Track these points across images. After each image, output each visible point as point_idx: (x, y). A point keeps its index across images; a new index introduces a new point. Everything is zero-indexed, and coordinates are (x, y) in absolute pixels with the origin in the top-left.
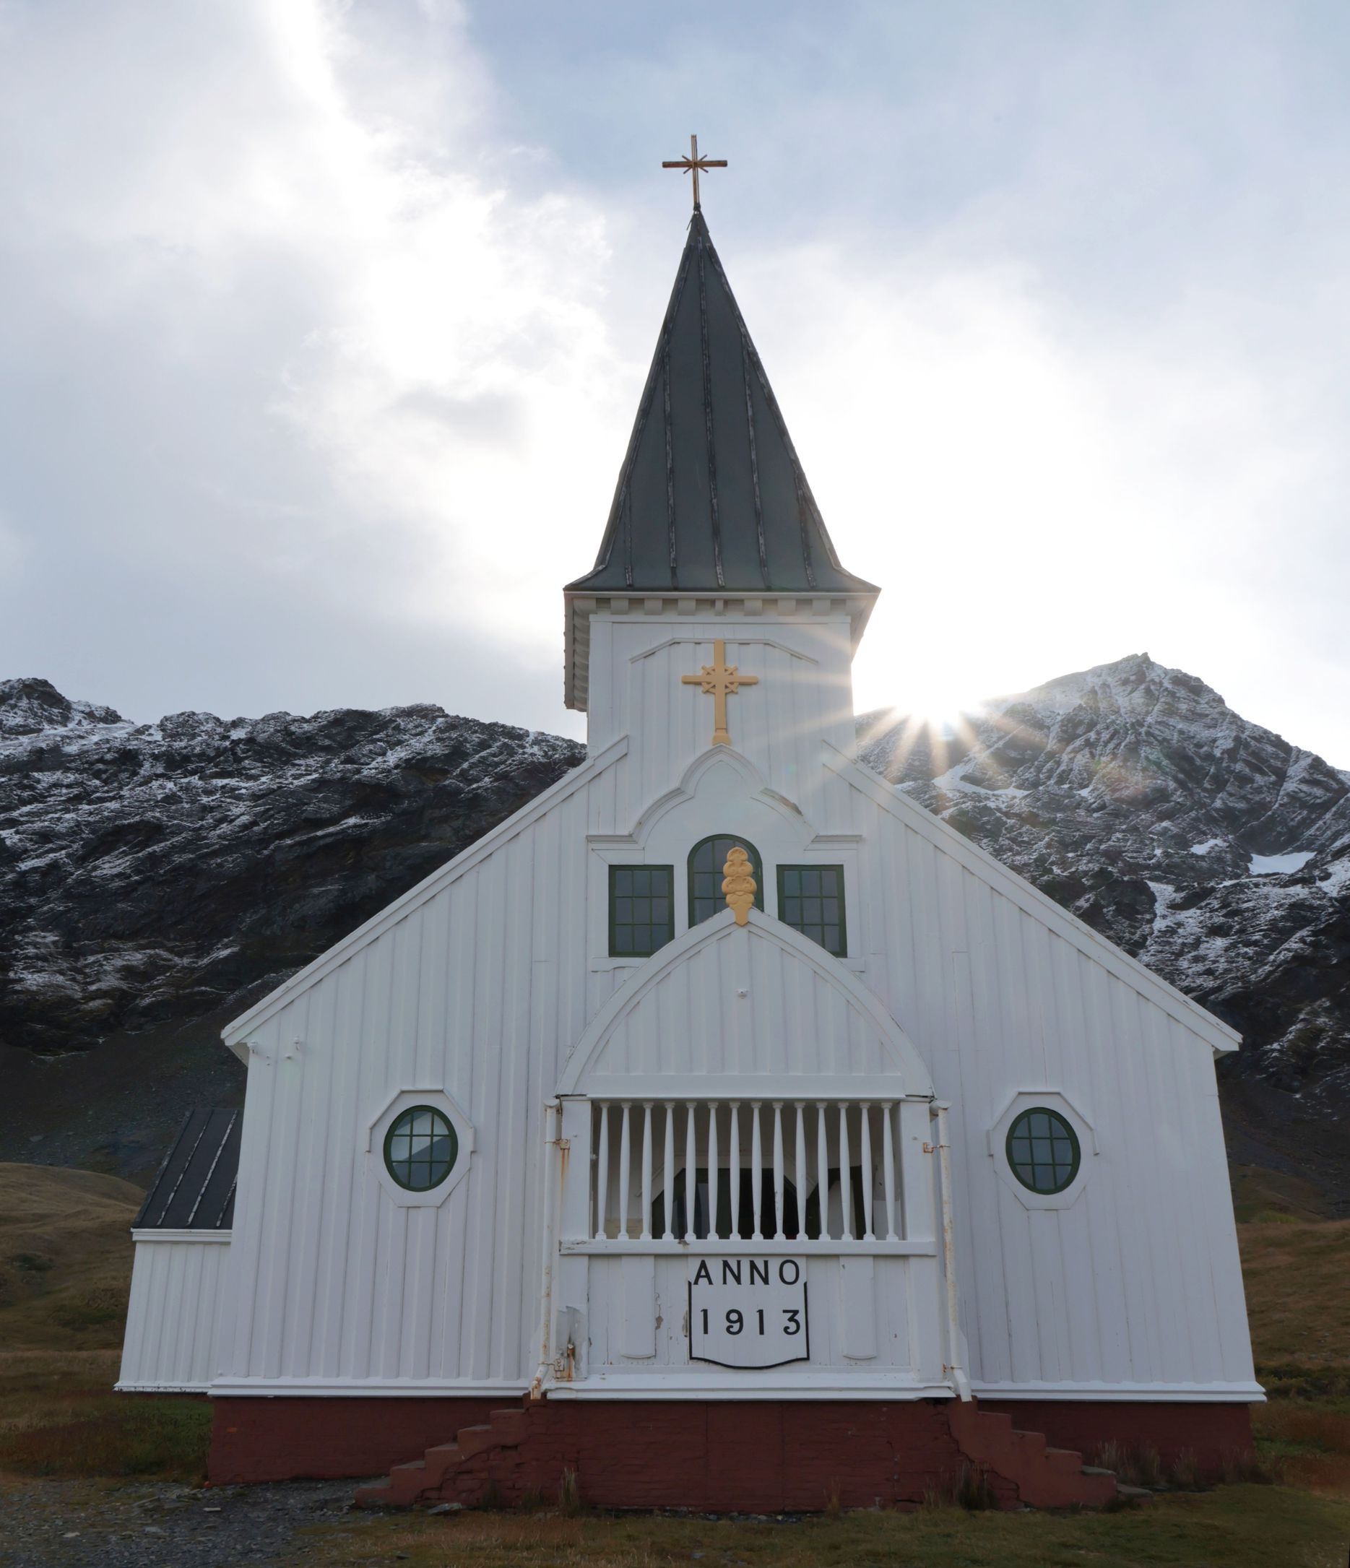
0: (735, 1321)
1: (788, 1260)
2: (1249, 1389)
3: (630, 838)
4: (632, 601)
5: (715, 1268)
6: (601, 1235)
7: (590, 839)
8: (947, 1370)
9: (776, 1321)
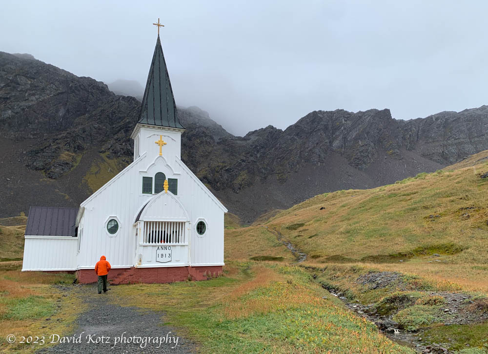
0: (162, 255)
1: (170, 246)
2: (223, 264)
3: (146, 172)
4: (148, 126)
5: (160, 248)
6: (145, 243)
7: (140, 172)
8: (188, 262)
9: (167, 255)
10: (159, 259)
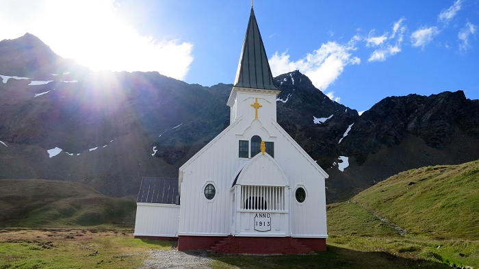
0: (261, 223)
1: (268, 214)
3: (242, 136)
4: (243, 89)
5: (258, 215)
6: (242, 209)
7: (236, 135)
9: (266, 224)
10: (258, 227)
